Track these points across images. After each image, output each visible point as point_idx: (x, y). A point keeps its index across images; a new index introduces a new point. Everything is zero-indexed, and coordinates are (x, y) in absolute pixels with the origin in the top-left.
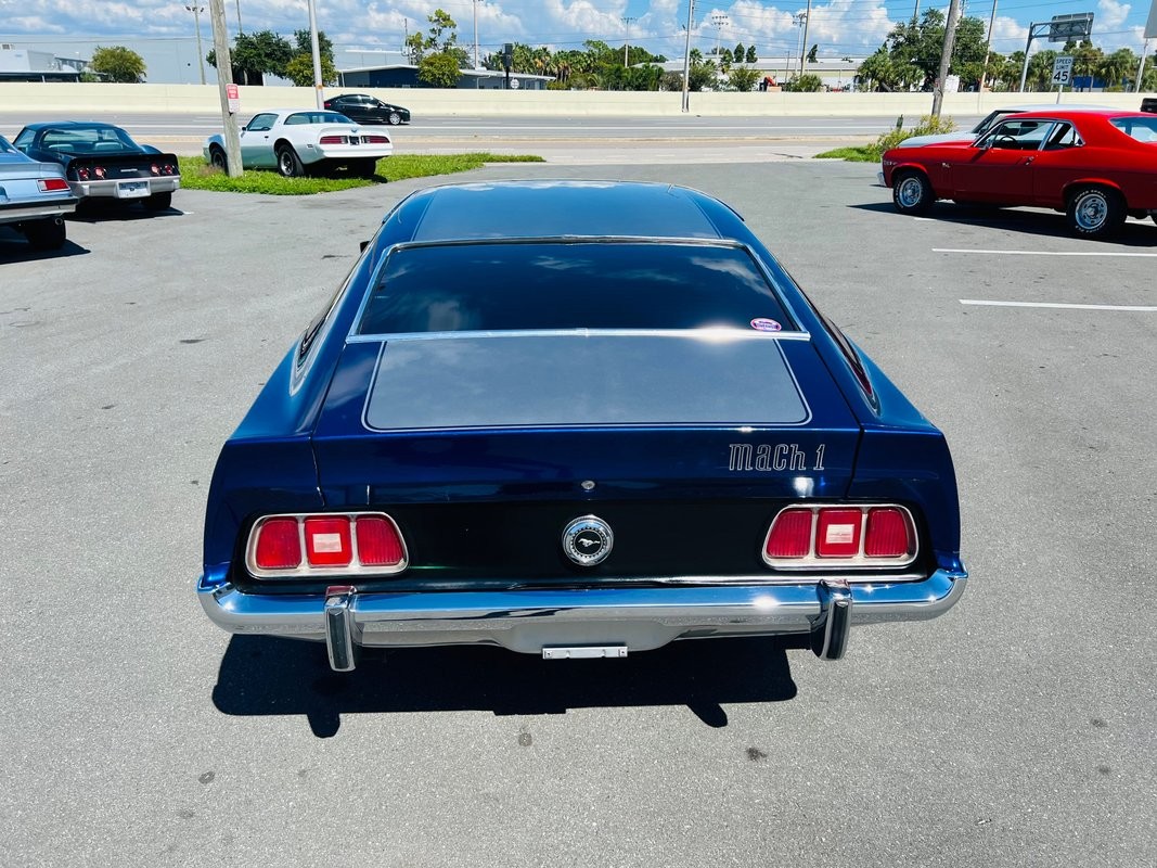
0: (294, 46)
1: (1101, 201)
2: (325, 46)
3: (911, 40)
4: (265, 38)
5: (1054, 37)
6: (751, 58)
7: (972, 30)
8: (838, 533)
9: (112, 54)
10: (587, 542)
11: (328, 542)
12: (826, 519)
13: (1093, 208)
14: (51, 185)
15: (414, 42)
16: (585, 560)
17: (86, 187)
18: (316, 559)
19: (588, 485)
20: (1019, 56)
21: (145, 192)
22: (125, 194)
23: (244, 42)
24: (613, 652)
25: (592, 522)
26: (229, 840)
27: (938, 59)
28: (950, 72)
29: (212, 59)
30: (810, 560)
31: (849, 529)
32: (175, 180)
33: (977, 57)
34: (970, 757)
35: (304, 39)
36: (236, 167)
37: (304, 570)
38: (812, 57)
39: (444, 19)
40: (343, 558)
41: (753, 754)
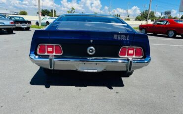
0: (50, 11)
1: (173, 32)
2: (55, 12)
3: (143, 14)
4: (46, 10)
5: (165, 14)
6: (119, 16)
7: (153, 13)
8: (131, 52)
9: (22, 12)
10: (91, 51)
11: (50, 49)
12: (129, 49)
13: (171, 33)
14: (12, 23)
15: (68, 12)
16: (90, 54)
17: (17, 25)
18: (48, 52)
19: (91, 41)
20: (160, 17)
21: (26, 27)
22: (23, 27)
23: (43, 11)
24: (95, 71)
25: (92, 47)
26: (30, 99)
27: (147, 17)
28: (149, 19)
29: (38, 13)
30: (126, 56)
31: (132, 51)
32: (31, 25)
33: (154, 17)
34: (152, 94)
35: (52, 11)
36: (40, 25)
37: (46, 54)
38: (128, 16)
39: (73, 9)
40: (52, 52)
41: (117, 93)
